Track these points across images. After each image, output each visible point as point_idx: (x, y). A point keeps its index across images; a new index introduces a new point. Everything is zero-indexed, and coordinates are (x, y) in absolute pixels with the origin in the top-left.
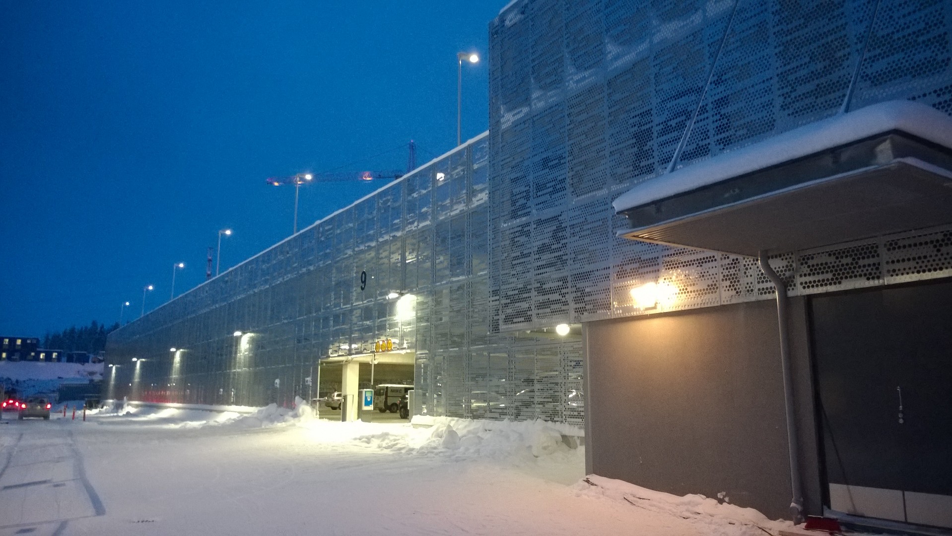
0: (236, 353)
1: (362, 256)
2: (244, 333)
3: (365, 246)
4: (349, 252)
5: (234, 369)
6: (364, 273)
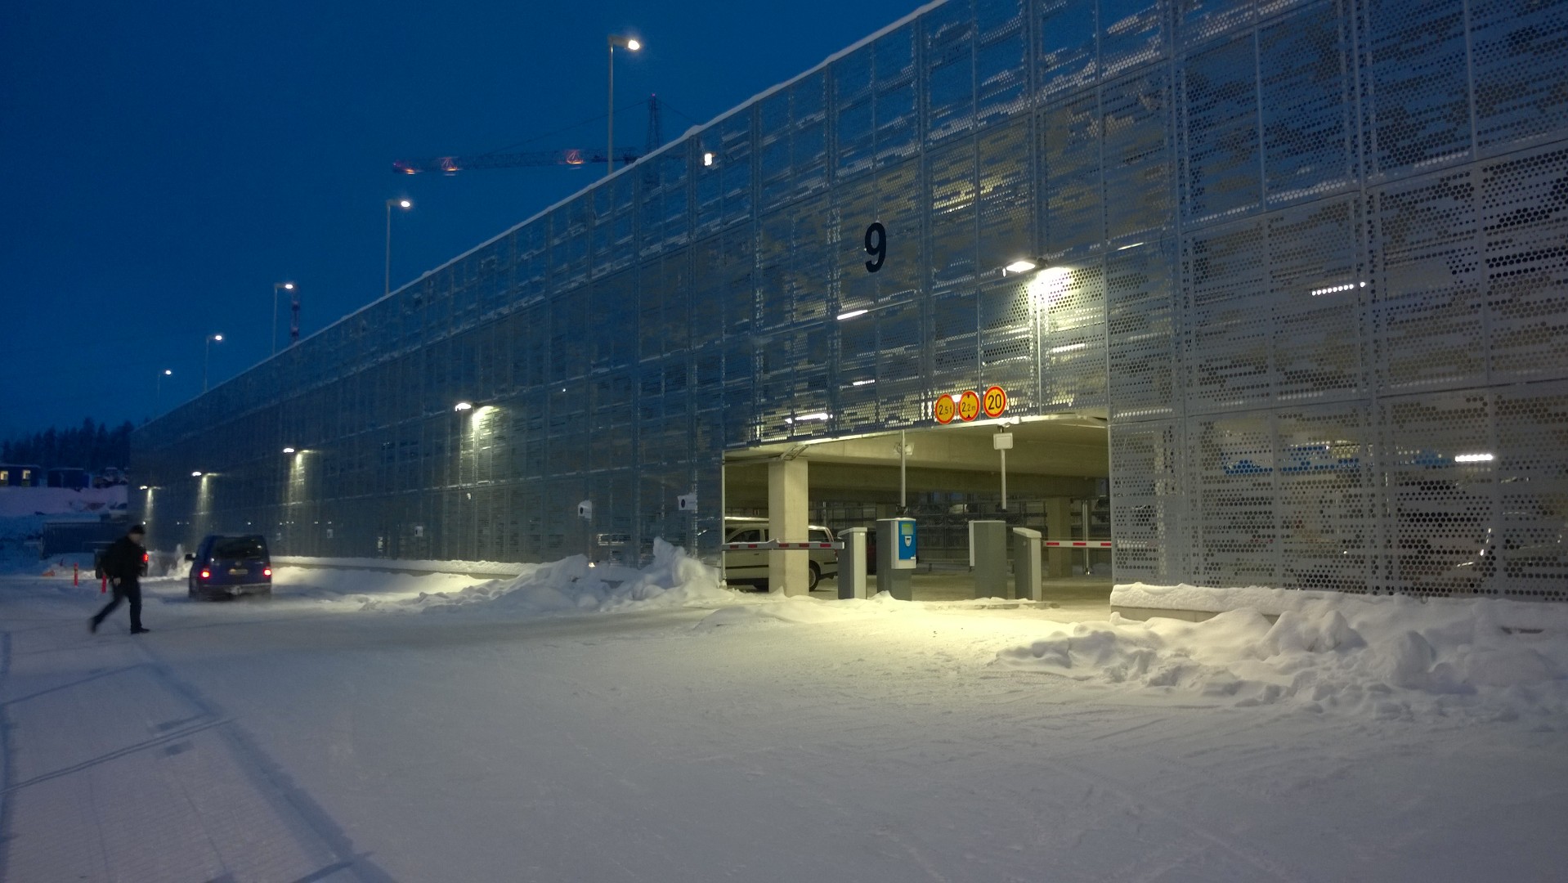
0: (455, 448)
1: (868, 187)
2: (477, 405)
3: (874, 160)
4: (814, 184)
5: (453, 483)
6: (877, 227)
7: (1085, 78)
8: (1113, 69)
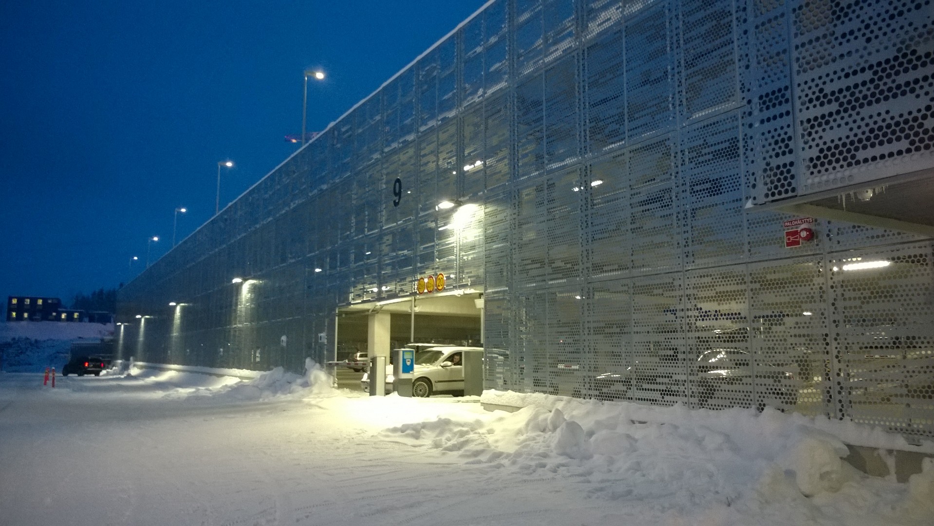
0: (236, 305)
1: (395, 158)
3: (399, 143)
4: (376, 156)
5: (235, 324)
6: (398, 181)
7: (479, 97)
8: (490, 92)
